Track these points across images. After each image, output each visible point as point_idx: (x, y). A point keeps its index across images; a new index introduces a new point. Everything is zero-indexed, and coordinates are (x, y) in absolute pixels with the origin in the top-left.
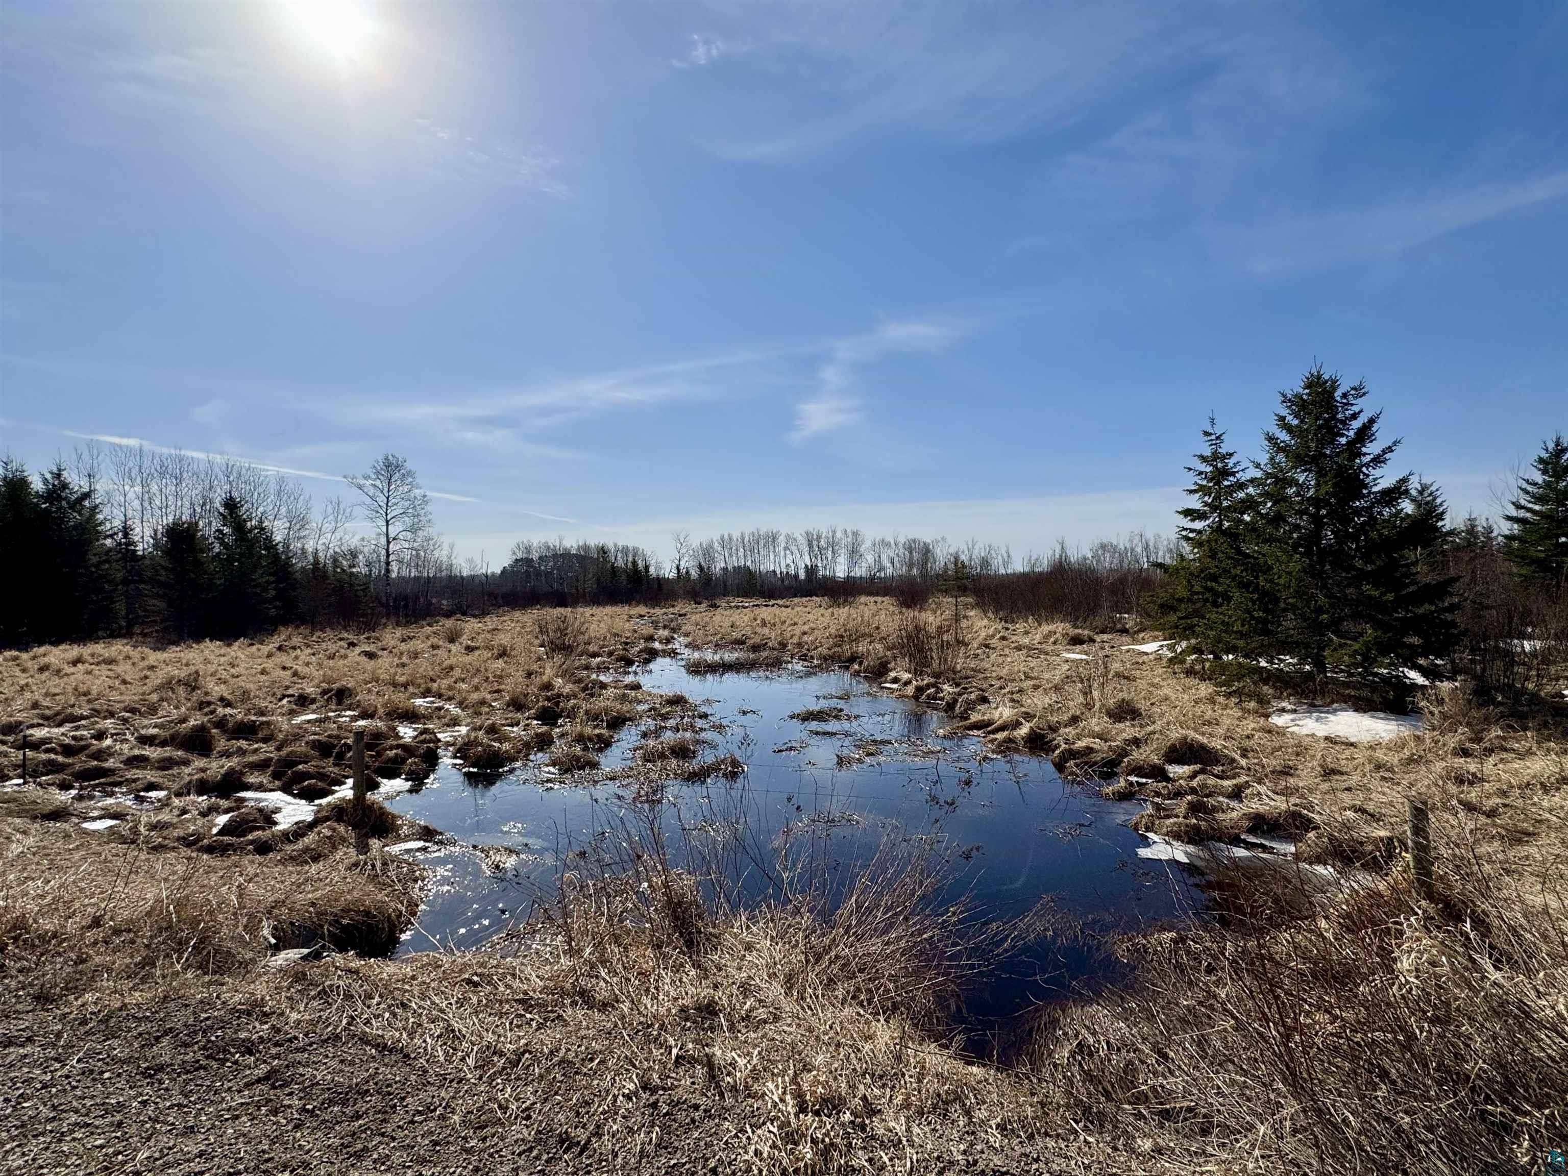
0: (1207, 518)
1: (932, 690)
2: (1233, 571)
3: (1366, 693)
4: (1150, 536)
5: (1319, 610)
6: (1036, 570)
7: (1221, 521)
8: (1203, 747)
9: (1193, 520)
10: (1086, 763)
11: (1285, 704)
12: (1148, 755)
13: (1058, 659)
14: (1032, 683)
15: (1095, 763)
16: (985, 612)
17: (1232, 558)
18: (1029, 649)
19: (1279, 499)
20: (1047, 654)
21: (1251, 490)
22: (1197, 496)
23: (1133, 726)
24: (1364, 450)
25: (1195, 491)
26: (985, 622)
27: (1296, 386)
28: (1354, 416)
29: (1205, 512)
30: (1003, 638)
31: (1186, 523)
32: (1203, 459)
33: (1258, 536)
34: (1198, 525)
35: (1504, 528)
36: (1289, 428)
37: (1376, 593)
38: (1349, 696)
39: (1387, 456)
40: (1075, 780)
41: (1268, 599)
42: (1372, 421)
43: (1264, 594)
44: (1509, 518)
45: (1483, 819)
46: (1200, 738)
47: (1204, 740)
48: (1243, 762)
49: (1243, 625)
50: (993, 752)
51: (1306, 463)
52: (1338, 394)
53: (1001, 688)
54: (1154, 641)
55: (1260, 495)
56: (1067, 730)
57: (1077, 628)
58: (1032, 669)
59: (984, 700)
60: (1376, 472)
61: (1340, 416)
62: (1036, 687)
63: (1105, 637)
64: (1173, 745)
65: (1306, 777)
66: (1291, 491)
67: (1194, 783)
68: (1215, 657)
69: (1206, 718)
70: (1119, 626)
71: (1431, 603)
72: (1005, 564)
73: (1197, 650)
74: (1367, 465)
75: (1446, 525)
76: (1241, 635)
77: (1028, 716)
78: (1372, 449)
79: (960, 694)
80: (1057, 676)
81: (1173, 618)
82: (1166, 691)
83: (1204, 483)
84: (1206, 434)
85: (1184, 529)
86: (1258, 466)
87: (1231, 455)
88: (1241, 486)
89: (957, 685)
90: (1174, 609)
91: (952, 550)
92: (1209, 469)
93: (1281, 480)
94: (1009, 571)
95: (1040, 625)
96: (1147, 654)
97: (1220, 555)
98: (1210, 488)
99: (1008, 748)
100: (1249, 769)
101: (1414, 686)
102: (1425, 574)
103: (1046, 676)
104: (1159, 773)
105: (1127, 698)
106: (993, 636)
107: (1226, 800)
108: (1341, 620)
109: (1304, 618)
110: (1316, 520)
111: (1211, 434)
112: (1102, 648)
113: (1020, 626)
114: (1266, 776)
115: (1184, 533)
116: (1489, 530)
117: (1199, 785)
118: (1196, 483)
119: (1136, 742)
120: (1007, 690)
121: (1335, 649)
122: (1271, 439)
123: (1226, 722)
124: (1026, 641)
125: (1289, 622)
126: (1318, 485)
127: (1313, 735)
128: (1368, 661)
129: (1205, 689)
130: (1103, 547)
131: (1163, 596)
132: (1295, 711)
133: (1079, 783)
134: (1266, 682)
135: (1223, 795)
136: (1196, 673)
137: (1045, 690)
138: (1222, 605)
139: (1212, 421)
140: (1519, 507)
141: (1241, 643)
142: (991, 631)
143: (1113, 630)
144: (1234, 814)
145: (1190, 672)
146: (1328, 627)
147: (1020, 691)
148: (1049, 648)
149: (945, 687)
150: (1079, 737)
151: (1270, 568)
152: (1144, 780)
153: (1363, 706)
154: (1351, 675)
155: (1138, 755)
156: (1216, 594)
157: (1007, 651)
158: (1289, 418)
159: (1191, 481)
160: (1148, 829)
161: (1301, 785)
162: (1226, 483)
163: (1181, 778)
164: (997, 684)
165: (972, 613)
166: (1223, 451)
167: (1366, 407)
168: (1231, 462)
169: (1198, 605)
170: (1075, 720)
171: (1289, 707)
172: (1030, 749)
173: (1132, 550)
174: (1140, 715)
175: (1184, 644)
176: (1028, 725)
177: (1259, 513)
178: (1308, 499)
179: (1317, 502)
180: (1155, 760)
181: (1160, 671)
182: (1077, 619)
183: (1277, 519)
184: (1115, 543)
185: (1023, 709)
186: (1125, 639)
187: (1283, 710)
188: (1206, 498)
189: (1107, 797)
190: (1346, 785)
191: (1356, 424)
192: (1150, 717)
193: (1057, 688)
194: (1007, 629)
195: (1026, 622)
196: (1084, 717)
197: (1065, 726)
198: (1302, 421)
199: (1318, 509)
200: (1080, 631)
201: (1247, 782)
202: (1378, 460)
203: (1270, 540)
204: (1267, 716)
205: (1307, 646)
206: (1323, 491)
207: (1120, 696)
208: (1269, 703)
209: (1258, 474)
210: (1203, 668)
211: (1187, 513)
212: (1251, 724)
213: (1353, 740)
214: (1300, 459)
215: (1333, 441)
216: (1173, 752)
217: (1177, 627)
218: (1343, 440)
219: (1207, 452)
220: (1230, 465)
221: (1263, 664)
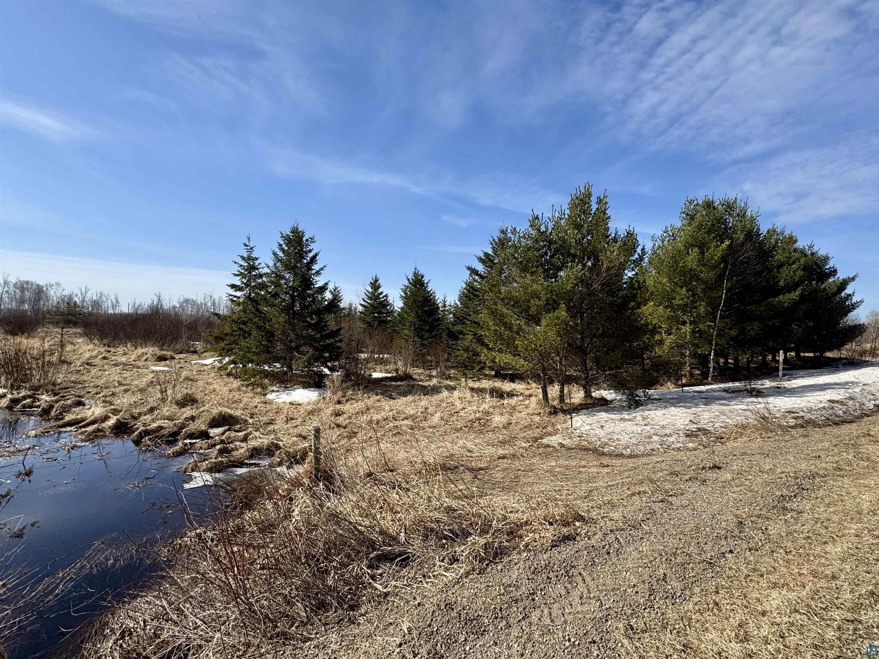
0: (244, 290)
1: (28, 400)
2: (254, 320)
3: (308, 379)
4: (216, 297)
5: (291, 341)
6: (139, 312)
7: (250, 293)
8: (231, 416)
9: (236, 291)
10: (156, 437)
11: (274, 388)
12: (200, 425)
13: (146, 371)
14: (123, 388)
15: (164, 435)
16: (91, 340)
17: (254, 313)
18: (125, 364)
19: (277, 285)
20: (139, 368)
21: (264, 279)
22: (239, 278)
23: (192, 409)
24: (313, 267)
25: (238, 275)
26: (91, 346)
27: (287, 231)
28: (310, 251)
29: (242, 287)
30: (105, 358)
31: (232, 292)
32: (243, 258)
33: (267, 303)
34: (238, 294)
35: (360, 309)
36: (283, 251)
37: (313, 334)
38: (302, 382)
39: (321, 272)
40: (147, 449)
41: (270, 335)
42: (316, 255)
43: (268, 332)
44: (361, 305)
45: (342, 430)
46: (229, 411)
47: (232, 412)
48: (251, 421)
49: (257, 348)
50: (82, 441)
51: (290, 269)
52: (304, 239)
53: (97, 394)
54: (212, 357)
55: (269, 282)
56: (145, 417)
57: (163, 350)
58: (125, 378)
59: (80, 404)
60: (316, 278)
61: (304, 250)
62: (126, 391)
63: (182, 356)
64: (214, 417)
65: (279, 424)
66: (283, 282)
67: (224, 437)
68: (243, 366)
69: (235, 399)
70: (192, 349)
71: (333, 338)
72: (114, 307)
73: (233, 362)
74: (313, 274)
75: (342, 305)
76: (255, 353)
77: (115, 412)
78: (316, 267)
79: (57, 402)
80: (143, 382)
81: (222, 344)
82: (215, 386)
83: (243, 271)
84: (245, 245)
85: (231, 295)
86: (268, 267)
87: (257, 259)
88: (261, 276)
89: (55, 394)
90: (222, 339)
91: (66, 293)
92: (246, 264)
93: (279, 276)
94: (117, 312)
95: (136, 348)
96: (206, 365)
97: (248, 311)
98: (246, 274)
99: (96, 436)
100: (253, 424)
101: (326, 375)
102: (332, 326)
103: (136, 382)
104: (204, 435)
105: (190, 392)
106: (96, 357)
107: (240, 443)
108: (300, 346)
109: (285, 345)
110: (292, 297)
111: (247, 246)
112: (179, 363)
113: (121, 350)
114: (261, 426)
115: (230, 297)
116: (356, 308)
117: (226, 438)
118: (238, 271)
119: (193, 418)
120: (102, 394)
121: (297, 360)
122: (275, 254)
123: (245, 400)
124: (124, 359)
125: (279, 346)
126: (294, 281)
127: (284, 402)
128: (310, 364)
129: (236, 383)
130: (187, 301)
131: (216, 332)
132: (278, 391)
133: (150, 451)
134: (266, 377)
135: (238, 441)
136: (232, 375)
137: (133, 392)
138: (247, 338)
139: (249, 239)
140: (364, 301)
141: (255, 358)
142: (94, 353)
143: (188, 352)
144: (242, 451)
145: (229, 375)
146: (294, 349)
147: (113, 394)
148: (140, 364)
149: (43, 397)
150: (153, 421)
151: (271, 320)
152: (194, 441)
153: (306, 386)
154: (303, 371)
155: (193, 427)
156: (245, 332)
157: (106, 367)
158: (284, 246)
159: (236, 269)
160: (193, 470)
161: (276, 428)
162: (254, 273)
163: (217, 435)
164: (95, 390)
165: (79, 341)
166: (253, 256)
167: (315, 248)
168: (257, 263)
169: (236, 337)
170: (152, 410)
171: (276, 389)
172: (115, 434)
173: (205, 304)
174: (197, 401)
175: (227, 359)
176: (115, 418)
177: (267, 291)
178: (290, 287)
179: (293, 288)
180: (203, 428)
181: (213, 375)
182: (163, 345)
183: (275, 295)
184: (195, 299)
185: (113, 407)
186: (195, 356)
187: (273, 391)
188: (243, 280)
189: (169, 456)
190: (296, 424)
191: (311, 255)
192: (203, 402)
193: (142, 391)
194: (109, 352)
195: (126, 346)
196: (160, 407)
197: (145, 415)
198: (289, 248)
199: (294, 292)
200: (165, 352)
201: (251, 432)
202: (318, 273)
203: (272, 305)
204: (265, 395)
205: (285, 359)
206: (295, 284)
207: (185, 391)
208: (267, 388)
209: (269, 271)
210: (237, 372)
211: (233, 286)
212: (257, 400)
213: (300, 402)
214: (288, 267)
215: (301, 261)
216: (214, 421)
217: (223, 349)
218: (305, 261)
219: (245, 255)
220: (256, 264)
221: (267, 368)
